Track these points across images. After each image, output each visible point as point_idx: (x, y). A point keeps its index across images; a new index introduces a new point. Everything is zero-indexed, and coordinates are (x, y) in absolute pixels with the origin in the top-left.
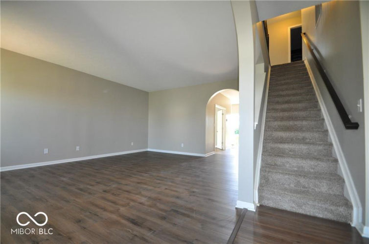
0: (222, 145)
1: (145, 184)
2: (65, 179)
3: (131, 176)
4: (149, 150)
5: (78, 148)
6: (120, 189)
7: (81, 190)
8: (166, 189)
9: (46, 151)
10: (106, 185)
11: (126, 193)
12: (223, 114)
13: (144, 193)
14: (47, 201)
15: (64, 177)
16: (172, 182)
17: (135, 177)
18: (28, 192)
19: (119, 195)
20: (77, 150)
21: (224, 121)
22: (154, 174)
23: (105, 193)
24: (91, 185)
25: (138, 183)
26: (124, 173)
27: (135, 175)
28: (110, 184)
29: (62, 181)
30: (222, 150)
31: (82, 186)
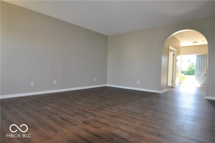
0: (172, 83)
1: (119, 117)
2: (48, 108)
3: (102, 109)
4: (108, 85)
5: (55, 82)
6: (97, 121)
7: (64, 119)
8: (142, 124)
9: (32, 84)
10: (84, 117)
11: (105, 126)
12: (174, 55)
13: (121, 127)
14: (38, 129)
15: (48, 106)
16: (143, 117)
17: (106, 110)
18: (21, 118)
19: (99, 127)
20: (54, 84)
21: (175, 61)
22: (123, 108)
23: (85, 124)
24: (71, 115)
25: (112, 116)
26: (95, 105)
27: (106, 108)
28: (87, 116)
29: (47, 110)
30: (172, 87)
31: (64, 116)
